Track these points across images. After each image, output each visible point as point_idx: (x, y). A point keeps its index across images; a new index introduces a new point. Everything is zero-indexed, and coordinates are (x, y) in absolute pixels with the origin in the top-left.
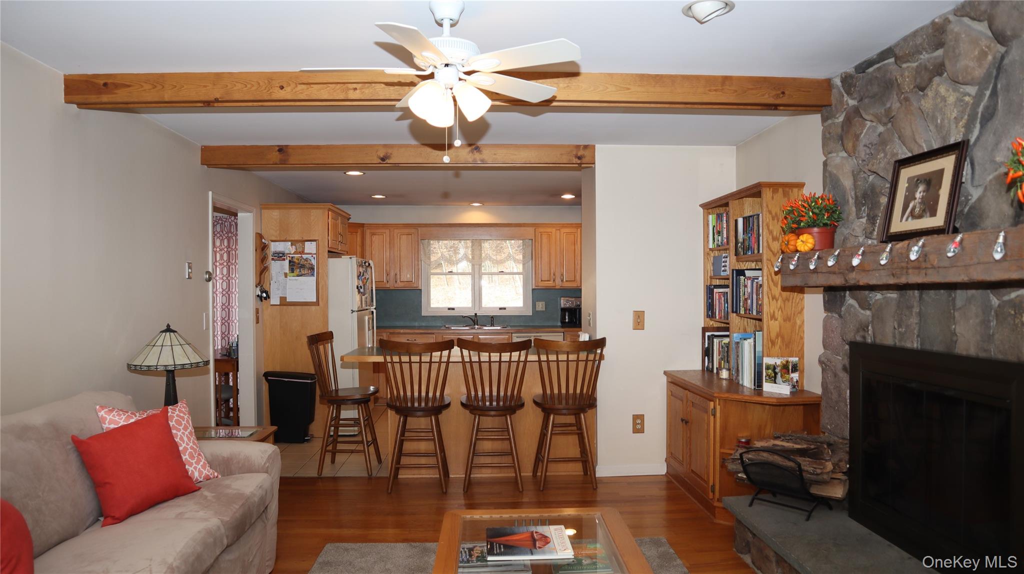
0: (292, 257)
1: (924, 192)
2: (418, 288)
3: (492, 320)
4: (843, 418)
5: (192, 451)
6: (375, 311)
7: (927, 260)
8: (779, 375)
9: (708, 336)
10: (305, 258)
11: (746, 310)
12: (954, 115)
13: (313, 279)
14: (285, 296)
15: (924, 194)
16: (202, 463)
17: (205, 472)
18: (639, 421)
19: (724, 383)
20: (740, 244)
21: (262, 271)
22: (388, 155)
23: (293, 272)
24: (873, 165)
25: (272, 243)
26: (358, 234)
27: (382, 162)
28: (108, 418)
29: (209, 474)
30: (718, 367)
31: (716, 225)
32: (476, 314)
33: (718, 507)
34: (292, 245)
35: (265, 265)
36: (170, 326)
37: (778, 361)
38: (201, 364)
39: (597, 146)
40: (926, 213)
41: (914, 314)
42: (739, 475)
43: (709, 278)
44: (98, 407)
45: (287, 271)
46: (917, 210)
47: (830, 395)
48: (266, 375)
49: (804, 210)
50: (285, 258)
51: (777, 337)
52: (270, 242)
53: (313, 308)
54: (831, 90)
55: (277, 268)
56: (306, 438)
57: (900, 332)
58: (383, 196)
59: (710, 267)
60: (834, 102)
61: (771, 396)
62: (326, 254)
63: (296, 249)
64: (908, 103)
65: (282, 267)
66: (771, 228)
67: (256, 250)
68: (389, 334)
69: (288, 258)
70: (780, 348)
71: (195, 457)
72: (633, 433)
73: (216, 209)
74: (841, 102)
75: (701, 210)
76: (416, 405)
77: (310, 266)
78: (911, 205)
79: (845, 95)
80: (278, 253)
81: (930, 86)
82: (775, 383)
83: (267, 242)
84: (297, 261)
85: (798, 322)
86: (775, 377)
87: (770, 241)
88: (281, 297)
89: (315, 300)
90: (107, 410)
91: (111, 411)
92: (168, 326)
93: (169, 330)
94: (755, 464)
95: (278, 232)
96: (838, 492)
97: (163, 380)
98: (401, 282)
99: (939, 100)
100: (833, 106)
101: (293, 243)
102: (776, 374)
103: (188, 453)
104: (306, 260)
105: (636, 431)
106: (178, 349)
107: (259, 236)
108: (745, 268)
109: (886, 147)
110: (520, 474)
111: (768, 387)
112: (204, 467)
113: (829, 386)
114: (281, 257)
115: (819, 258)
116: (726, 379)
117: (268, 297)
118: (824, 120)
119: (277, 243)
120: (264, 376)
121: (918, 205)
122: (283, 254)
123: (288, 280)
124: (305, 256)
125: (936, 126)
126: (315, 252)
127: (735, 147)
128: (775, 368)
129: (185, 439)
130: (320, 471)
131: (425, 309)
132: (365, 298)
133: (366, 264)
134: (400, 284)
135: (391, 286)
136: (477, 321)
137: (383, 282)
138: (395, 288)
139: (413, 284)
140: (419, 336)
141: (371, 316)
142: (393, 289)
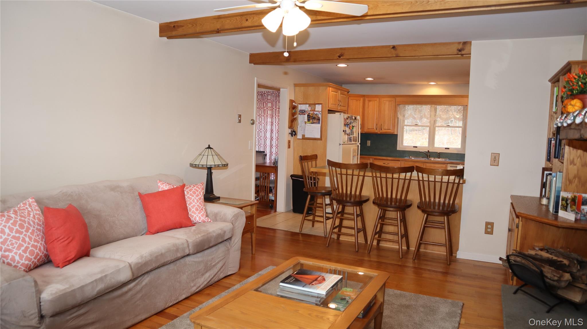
0: (309, 113)
2: (394, 134)
3: (439, 155)
5: (198, 207)
6: (359, 145)
8: (569, 206)
9: (546, 174)
10: (315, 114)
13: (319, 126)
14: (304, 134)
16: (201, 214)
17: (202, 218)
18: (489, 226)
19: (544, 208)
21: (293, 120)
22: (343, 54)
23: (309, 121)
25: (299, 105)
26: (361, 100)
27: (339, 58)
28: (161, 186)
29: (205, 219)
31: (558, 95)
32: (428, 151)
34: (309, 106)
35: (295, 117)
36: (210, 146)
37: (570, 196)
38: (221, 166)
39: (473, 42)
43: (551, 133)
44: (158, 181)
45: (306, 120)
48: (292, 176)
50: (305, 113)
52: (298, 104)
53: (319, 141)
55: (302, 119)
56: (309, 212)
58: (372, 78)
61: (564, 220)
62: (327, 112)
63: (311, 109)
65: (304, 118)
67: (289, 109)
68: (373, 159)
69: (307, 113)
71: (198, 210)
72: (485, 233)
73: (259, 86)
75: (550, 84)
76: (348, 199)
77: (318, 118)
80: (302, 111)
82: (566, 211)
83: (296, 105)
84: (311, 115)
86: (567, 207)
88: (302, 135)
89: (319, 137)
90: (161, 183)
91: (163, 183)
92: (209, 145)
93: (209, 147)
95: (303, 99)
97: (205, 172)
98: (384, 129)
101: (310, 105)
102: (567, 205)
103: (195, 207)
104: (316, 115)
105: (487, 232)
106: (210, 157)
107: (292, 101)
110: (402, 248)
111: (561, 213)
112: (202, 215)
114: (303, 113)
116: (545, 205)
117: (295, 134)
119: (302, 105)
120: (291, 176)
122: (305, 111)
123: (306, 125)
124: (315, 113)
126: (321, 110)
127: (584, 35)
128: (567, 200)
129: (196, 201)
130: (301, 230)
131: (399, 146)
132: (351, 137)
133: (353, 118)
134: (383, 131)
135: (378, 131)
136: (429, 155)
137: (374, 129)
138: (381, 133)
139: (391, 131)
140: (391, 161)
141: (357, 148)
142: (380, 133)
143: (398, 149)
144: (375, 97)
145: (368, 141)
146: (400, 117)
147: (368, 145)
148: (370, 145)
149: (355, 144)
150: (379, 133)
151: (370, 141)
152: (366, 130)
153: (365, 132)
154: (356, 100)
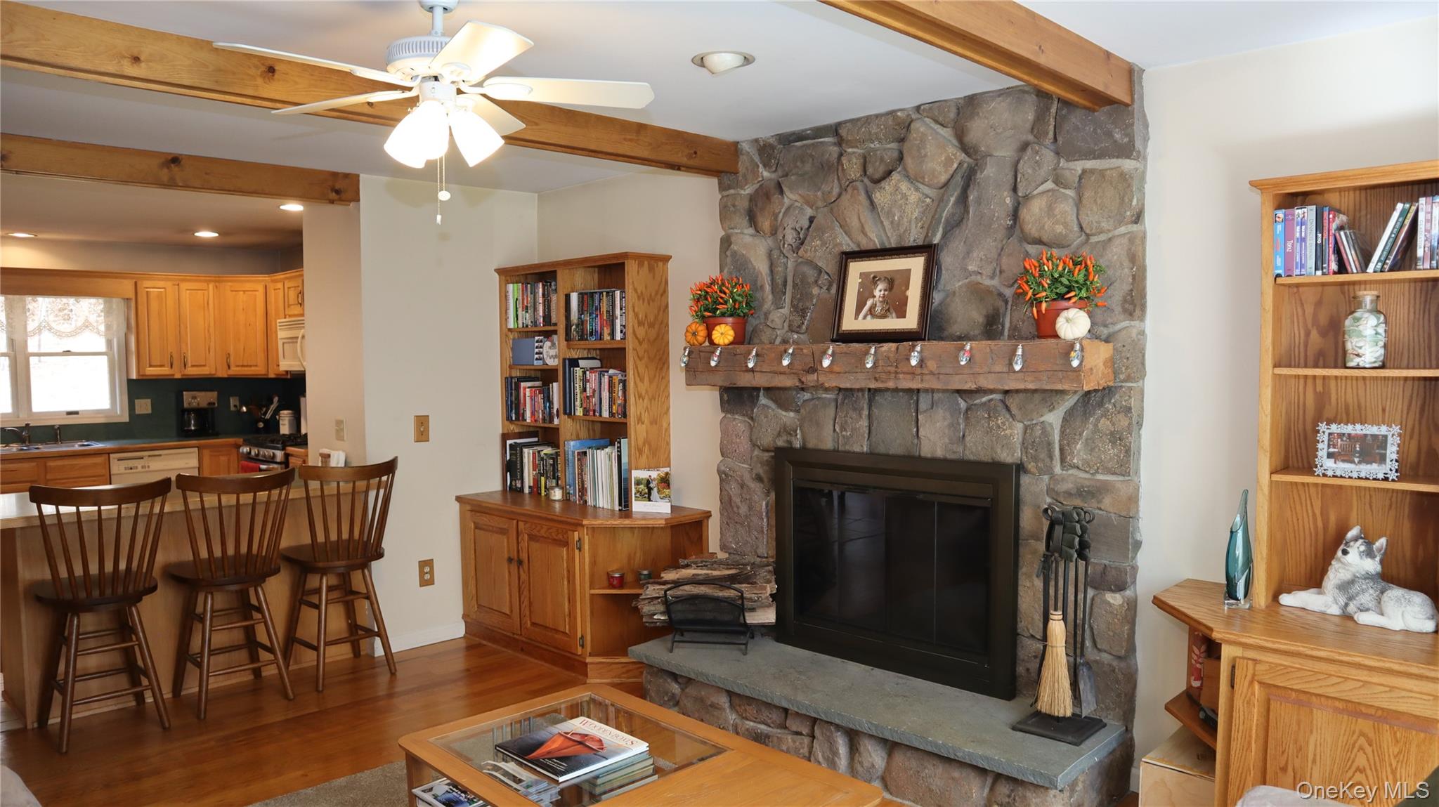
1: (885, 290)
4: (756, 533)
7: (924, 366)
8: (655, 492)
9: (510, 445)
11: (586, 412)
12: (916, 214)
15: (886, 293)
18: (427, 569)
19: (557, 505)
20: (574, 327)
24: (806, 252)
30: (532, 485)
31: (520, 298)
32: (28, 425)
33: (592, 663)
37: (654, 474)
40: (891, 314)
41: (864, 417)
42: (655, 617)
43: (509, 366)
46: (878, 309)
47: (735, 509)
49: (723, 296)
51: (644, 445)
54: (738, 157)
57: (843, 436)
59: (509, 354)
60: (741, 168)
61: (645, 516)
64: (855, 191)
66: (636, 310)
70: (648, 457)
72: (420, 586)
74: (755, 172)
75: (496, 275)
78: (869, 303)
79: (761, 165)
81: (887, 180)
82: (650, 500)
85: (665, 425)
86: (649, 494)
87: (636, 326)
94: (681, 600)
96: (768, 616)
99: (899, 197)
100: (740, 174)
102: (650, 489)
105: (424, 583)
108: (576, 357)
109: (823, 234)
111: (638, 506)
113: (734, 499)
115: (757, 355)
116: (559, 501)
118: (722, 188)
121: (878, 304)
125: (892, 223)
127: (537, 195)
128: (648, 482)
136: (29, 436)
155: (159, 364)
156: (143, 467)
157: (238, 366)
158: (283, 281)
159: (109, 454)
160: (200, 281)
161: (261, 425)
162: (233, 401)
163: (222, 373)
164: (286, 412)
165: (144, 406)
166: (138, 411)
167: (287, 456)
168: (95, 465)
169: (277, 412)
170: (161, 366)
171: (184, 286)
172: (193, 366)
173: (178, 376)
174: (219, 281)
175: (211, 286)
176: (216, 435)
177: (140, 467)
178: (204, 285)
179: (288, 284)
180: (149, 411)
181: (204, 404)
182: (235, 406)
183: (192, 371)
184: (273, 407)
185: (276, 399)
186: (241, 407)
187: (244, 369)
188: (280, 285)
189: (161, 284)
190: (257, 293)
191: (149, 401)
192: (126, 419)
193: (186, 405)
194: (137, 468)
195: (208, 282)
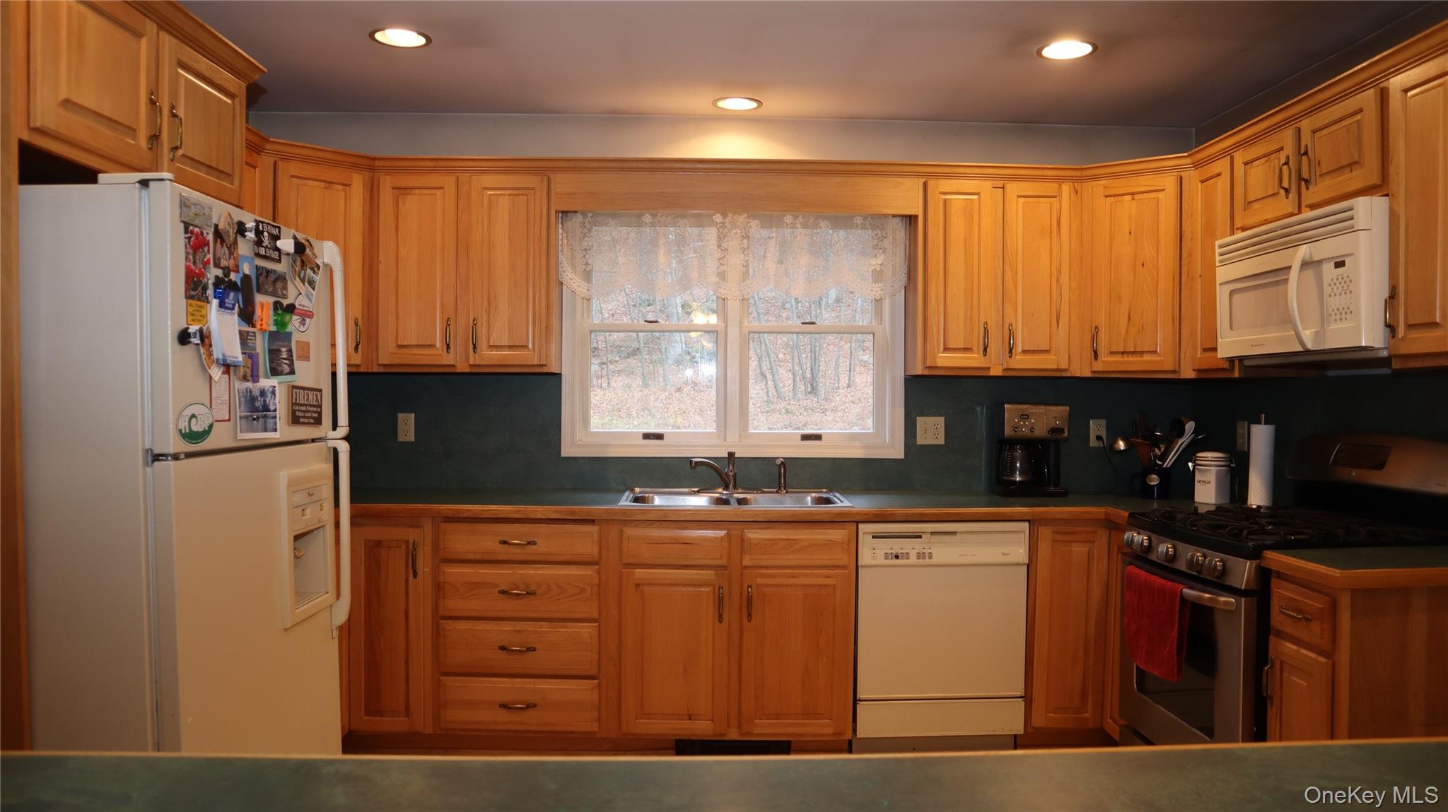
2: (545, 370)
3: (783, 475)
6: (344, 448)
26: (355, 190)
32: (731, 455)
131: (573, 436)
132: (263, 393)
133: (279, 244)
134: (488, 357)
135: (458, 360)
136: (735, 476)
137: (433, 346)
138: (471, 366)
139: (528, 358)
140: (543, 528)
141: (330, 467)
142: (468, 370)
143: (567, 451)
144: (434, 170)
145: (401, 416)
146: (572, 279)
147: (401, 438)
148: (413, 440)
149: (313, 441)
150: (462, 367)
151: (413, 415)
152: (387, 356)
153: (384, 365)
154: (322, 184)
155: (962, 346)
156: (919, 556)
157: (1112, 353)
158: (1229, 153)
159: (857, 523)
160: (1043, 179)
161: (1154, 480)
162: (1097, 428)
163: (1081, 368)
164: (1210, 455)
165: (932, 430)
166: (921, 440)
167: (1265, 576)
168: (831, 544)
169: (1191, 451)
170: (966, 350)
171: (1013, 188)
172: (1024, 352)
173: (996, 371)
174: (1081, 180)
175: (1066, 188)
176: (1062, 496)
177: (913, 554)
178: (1050, 188)
179: (1240, 157)
180: (941, 440)
181: (1041, 431)
182: (1099, 438)
183: (1023, 363)
184: (1183, 442)
185: (1190, 426)
186: (1115, 442)
187: (1126, 358)
188: (1222, 166)
189: (970, 185)
190: (1161, 195)
191: (941, 420)
192: (898, 452)
193: (1008, 431)
194: (907, 556)
195: (1060, 180)
